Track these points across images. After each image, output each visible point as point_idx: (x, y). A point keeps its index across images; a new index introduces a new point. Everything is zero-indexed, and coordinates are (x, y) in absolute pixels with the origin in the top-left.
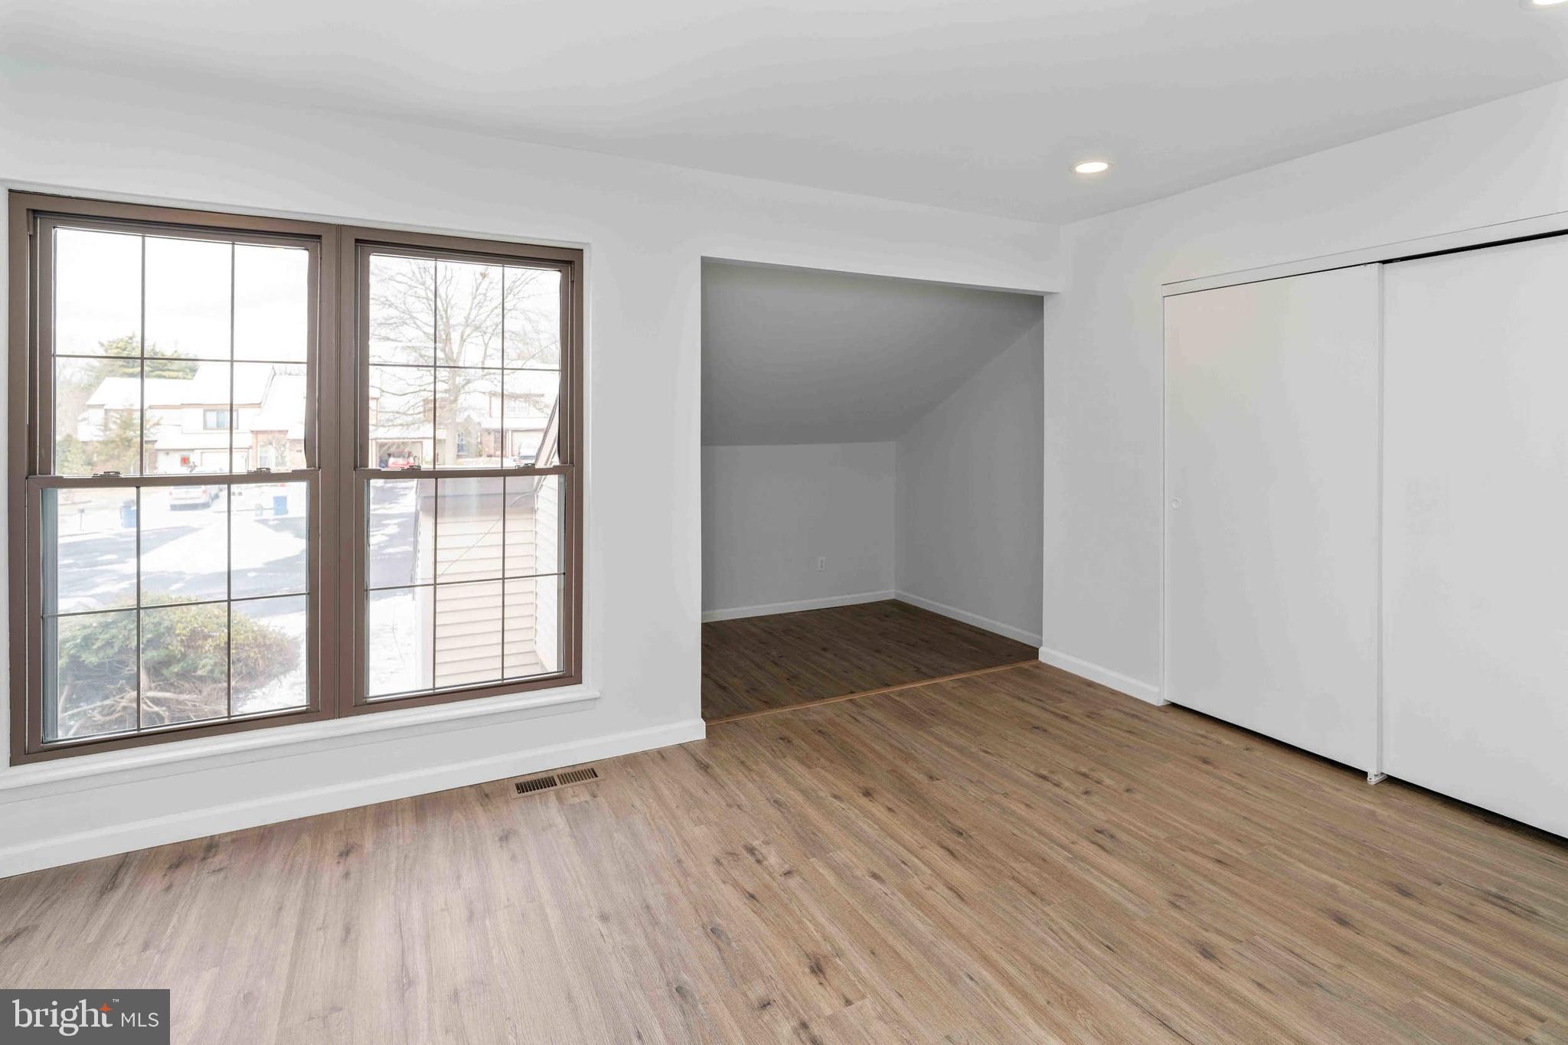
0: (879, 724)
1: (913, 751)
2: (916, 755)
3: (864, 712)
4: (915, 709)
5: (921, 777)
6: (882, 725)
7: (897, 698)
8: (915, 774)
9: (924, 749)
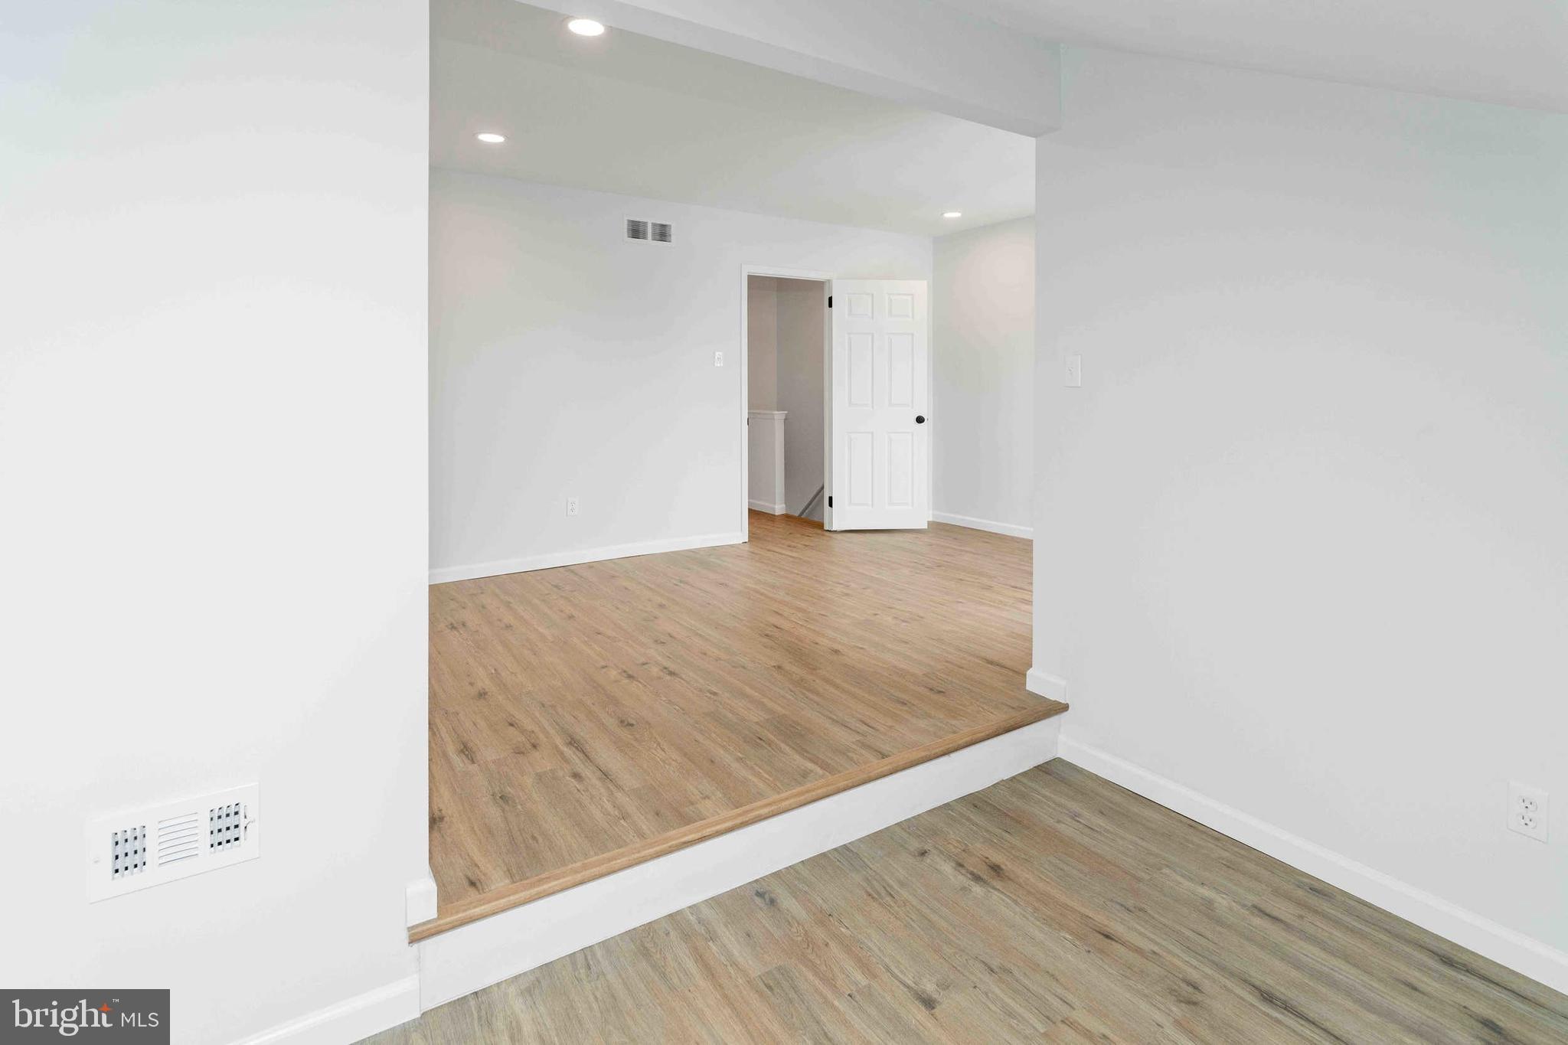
0: (833, 720)
1: (793, 689)
2: (791, 686)
3: (858, 738)
4: (783, 746)
5: (787, 666)
6: (830, 718)
7: (810, 765)
8: (794, 669)
9: (782, 692)
